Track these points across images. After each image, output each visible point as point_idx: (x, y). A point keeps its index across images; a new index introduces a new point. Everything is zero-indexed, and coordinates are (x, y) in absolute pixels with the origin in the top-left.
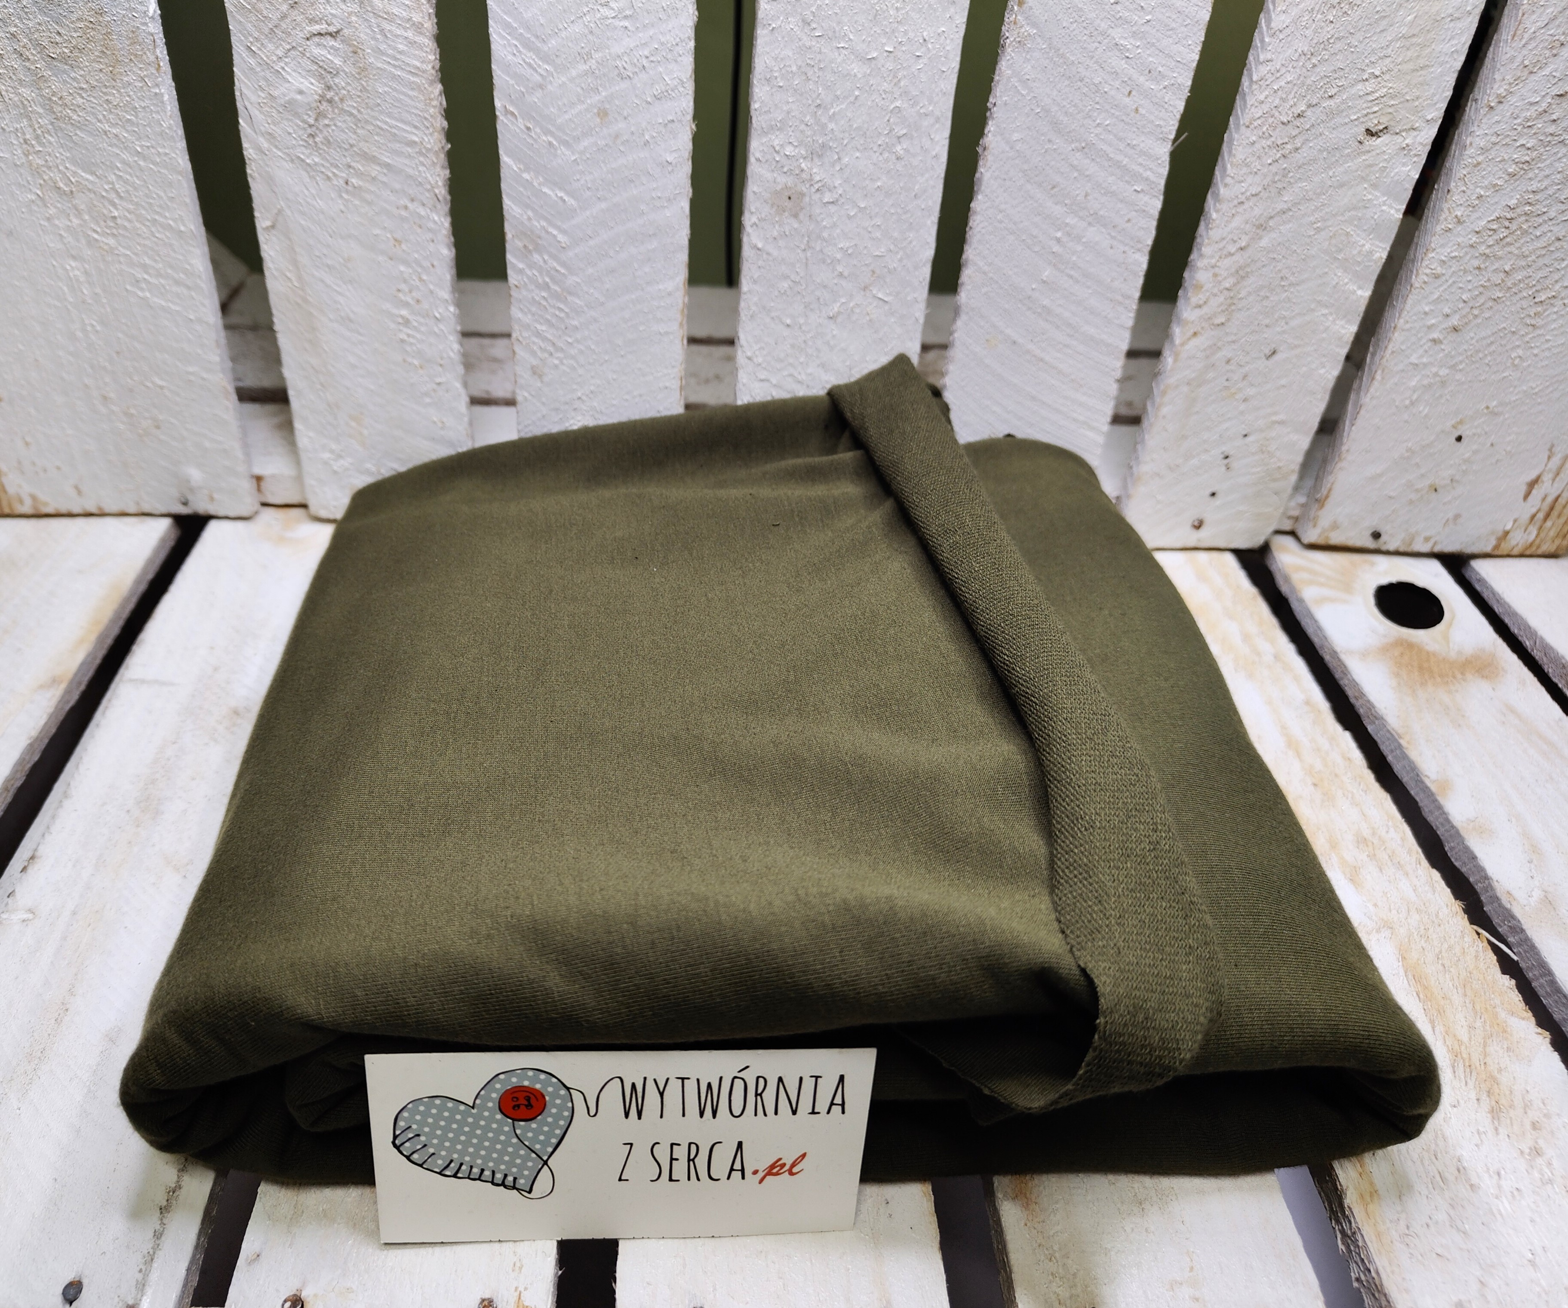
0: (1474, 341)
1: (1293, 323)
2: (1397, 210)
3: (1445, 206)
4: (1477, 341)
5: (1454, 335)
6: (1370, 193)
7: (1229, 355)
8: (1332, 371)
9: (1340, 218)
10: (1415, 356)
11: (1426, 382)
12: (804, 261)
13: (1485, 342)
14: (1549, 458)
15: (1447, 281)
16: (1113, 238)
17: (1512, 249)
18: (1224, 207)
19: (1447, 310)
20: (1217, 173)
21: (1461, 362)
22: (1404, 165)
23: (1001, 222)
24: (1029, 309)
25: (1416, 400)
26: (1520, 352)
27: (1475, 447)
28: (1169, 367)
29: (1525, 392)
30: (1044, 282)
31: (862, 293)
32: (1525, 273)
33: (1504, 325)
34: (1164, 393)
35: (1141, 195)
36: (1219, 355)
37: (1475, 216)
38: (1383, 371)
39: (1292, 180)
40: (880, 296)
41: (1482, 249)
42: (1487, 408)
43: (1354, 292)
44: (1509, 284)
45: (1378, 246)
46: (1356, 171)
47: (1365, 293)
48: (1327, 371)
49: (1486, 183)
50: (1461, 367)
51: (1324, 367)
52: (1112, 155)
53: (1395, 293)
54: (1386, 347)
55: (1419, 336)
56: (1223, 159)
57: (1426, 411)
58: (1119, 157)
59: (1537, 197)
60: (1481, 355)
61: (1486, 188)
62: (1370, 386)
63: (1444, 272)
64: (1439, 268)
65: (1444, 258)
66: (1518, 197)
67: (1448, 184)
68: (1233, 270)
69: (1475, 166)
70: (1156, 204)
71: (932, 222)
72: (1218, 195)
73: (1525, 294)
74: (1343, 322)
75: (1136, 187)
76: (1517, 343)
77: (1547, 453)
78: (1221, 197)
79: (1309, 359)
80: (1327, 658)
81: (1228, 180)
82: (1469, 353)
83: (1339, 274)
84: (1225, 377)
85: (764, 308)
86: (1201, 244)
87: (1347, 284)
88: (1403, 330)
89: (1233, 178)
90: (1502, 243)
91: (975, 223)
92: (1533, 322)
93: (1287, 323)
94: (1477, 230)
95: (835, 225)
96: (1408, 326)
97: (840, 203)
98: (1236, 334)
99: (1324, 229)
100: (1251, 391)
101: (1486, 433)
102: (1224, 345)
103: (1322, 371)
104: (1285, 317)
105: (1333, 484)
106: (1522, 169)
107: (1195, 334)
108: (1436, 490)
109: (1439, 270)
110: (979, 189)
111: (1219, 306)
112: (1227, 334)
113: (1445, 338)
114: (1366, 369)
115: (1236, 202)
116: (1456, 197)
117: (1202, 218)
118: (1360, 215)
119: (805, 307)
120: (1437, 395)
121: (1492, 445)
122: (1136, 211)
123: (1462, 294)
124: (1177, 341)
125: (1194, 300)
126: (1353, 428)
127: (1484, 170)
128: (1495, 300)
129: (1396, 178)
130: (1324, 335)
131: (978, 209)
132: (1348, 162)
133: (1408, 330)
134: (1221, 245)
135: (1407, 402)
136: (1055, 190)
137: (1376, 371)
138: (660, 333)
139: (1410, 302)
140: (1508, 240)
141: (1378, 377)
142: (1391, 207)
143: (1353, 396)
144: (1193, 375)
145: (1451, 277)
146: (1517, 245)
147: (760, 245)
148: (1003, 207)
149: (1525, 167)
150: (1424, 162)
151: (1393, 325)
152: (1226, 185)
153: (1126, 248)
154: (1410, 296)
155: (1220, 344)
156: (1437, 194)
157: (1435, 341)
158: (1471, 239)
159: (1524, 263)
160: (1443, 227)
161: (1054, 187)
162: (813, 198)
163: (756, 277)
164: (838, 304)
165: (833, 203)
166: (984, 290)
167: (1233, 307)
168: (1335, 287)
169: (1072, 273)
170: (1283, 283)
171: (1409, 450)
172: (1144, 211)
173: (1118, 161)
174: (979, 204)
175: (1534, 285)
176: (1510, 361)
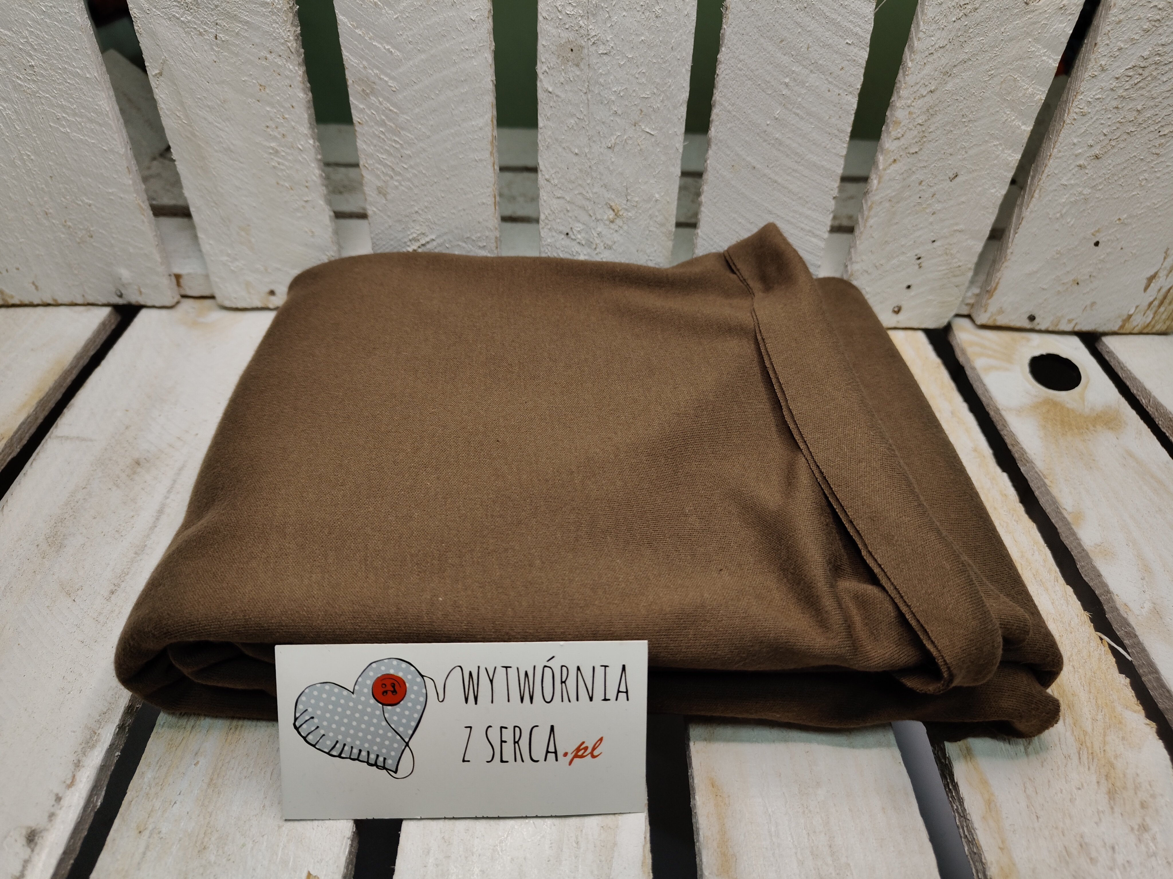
0: (1111, 167)
1: (971, 152)
2: (1055, 60)
3: (1093, 57)
4: (1114, 167)
5: (1097, 161)
6: (1033, 46)
7: (921, 178)
8: (1001, 190)
9: (1009, 67)
10: (1065, 178)
11: (1072, 199)
12: (586, 102)
13: (1119, 167)
14: (1165, 258)
15: (1092, 118)
16: (830, 83)
17: (1143, 92)
18: (917, 57)
19: (1090, 142)
20: (912, 29)
21: (1100, 183)
22: (1061, 22)
23: (741, 70)
24: (765, 141)
25: (1065, 213)
26: (1146, 175)
27: (1109, 250)
28: (875, 188)
29: (1149, 207)
30: (777, 119)
31: (634, 128)
32: (1153, 111)
33: (1135, 154)
34: (870, 208)
35: (851, 48)
36: (914, 177)
37: (1116, 64)
38: (1040, 191)
39: (971, 35)
40: (647, 130)
41: (1120, 92)
42: (1119, 219)
43: (1019, 127)
44: (1140, 121)
45: (1038, 90)
46: (1023, 28)
47: (1028, 128)
48: (997, 191)
49: (1126, 37)
50: (1100, 188)
51: (995, 187)
52: (828, 14)
53: (1051, 128)
54: (1043, 172)
55: (1069, 162)
56: (917, 18)
57: (1072, 222)
58: (834, 16)
59: (1165, 50)
60: (1116, 178)
61: (1125, 41)
62: (1030, 202)
63: (1090, 111)
64: (1086, 108)
65: (1090, 100)
66: (1150, 49)
67: (1096, 39)
68: (925, 109)
69: (1117, 24)
70: (864, 55)
71: (686, 70)
72: (913, 47)
73: (1152, 129)
74: (1010, 152)
75: (847, 41)
76: (1144, 169)
77: (1164, 255)
78: (915, 49)
79: (983, 181)
80: (992, 413)
81: (921, 35)
82: (1107, 176)
83: (1008, 113)
84: (919, 196)
85: (557, 140)
86: (900, 88)
87: (1014, 120)
88: (1057, 158)
89: (925, 33)
90: (1136, 87)
91: (721, 71)
92: (1158, 151)
93: (966, 152)
94: (1117, 76)
95: (609, 73)
96: (1060, 154)
97: (612, 54)
98: (926, 161)
99: (997, 75)
100: (938, 207)
101: (1118, 239)
102: (917, 170)
103: (993, 191)
104: (965, 147)
105: (1000, 279)
106: (1154, 26)
107: (895, 161)
108: (1078, 284)
109: (1086, 110)
110: (723, 43)
111: (914, 138)
112: (920, 160)
113: (1088, 165)
114: (1028, 189)
115: (927, 53)
116: (1101, 49)
117: (901, 67)
118: (1025, 64)
119: (589, 139)
120: (1081, 210)
121: (1122, 249)
122: (848, 60)
123: (1103, 129)
124: (881, 167)
125: (894, 134)
126: (1016, 236)
127: (1124, 27)
128: (1128, 133)
129: (1054, 33)
130: (995, 162)
131: (723, 59)
132: (1015, 21)
133: (1060, 158)
134: (915, 89)
135: (1058, 215)
136: (783, 43)
137: (1035, 191)
138: (476, 160)
139: (1062, 135)
140: (1141, 84)
141: (1036, 195)
142: (1049, 57)
143: (1016, 210)
144: (894, 194)
145: (1095, 115)
146: (1148, 89)
147: (550, 90)
148: (742, 57)
149: (1157, 24)
150: (1077, 19)
151: (1049, 154)
152: (919, 39)
153: (841, 92)
154: (1063, 130)
155: (914, 169)
156: (1086, 47)
157: (1080, 166)
158: (1112, 84)
159: (1152, 104)
160: (1090, 74)
161: (782, 41)
162: (590, 50)
163: (548, 115)
164: (615, 137)
165: (606, 54)
166: (729, 126)
167: (925, 140)
168: (1004, 123)
169: (798, 111)
170: (964, 120)
171: (1058, 253)
172: (854, 61)
173: (834, 19)
174: (724, 55)
175: (1160, 122)
176: (1138, 183)
